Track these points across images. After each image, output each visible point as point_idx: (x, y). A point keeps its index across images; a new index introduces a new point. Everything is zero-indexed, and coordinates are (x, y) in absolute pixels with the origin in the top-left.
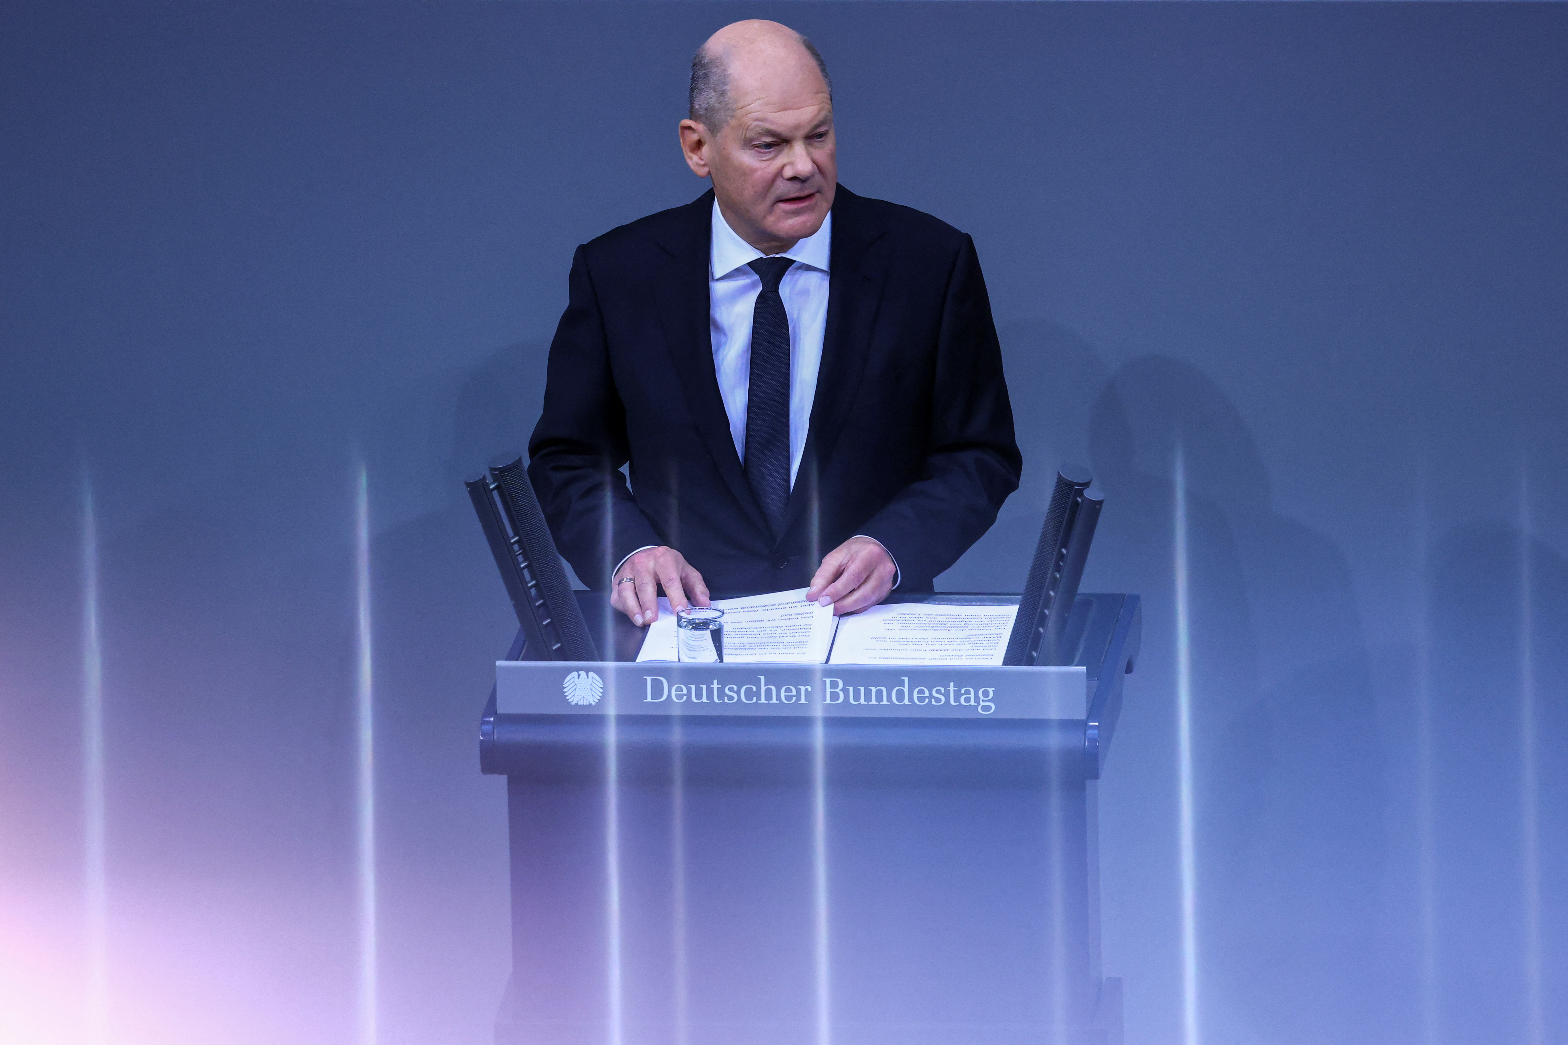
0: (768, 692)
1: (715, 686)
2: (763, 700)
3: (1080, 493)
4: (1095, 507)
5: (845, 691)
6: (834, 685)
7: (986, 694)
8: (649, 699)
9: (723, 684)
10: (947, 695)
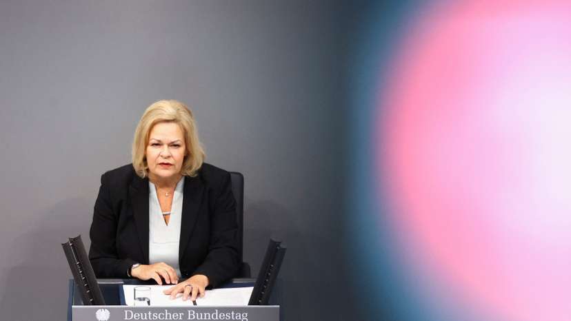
0: (168, 316)
1: (150, 314)
2: (166, 318)
3: (279, 246)
4: (284, 250)
5: (196, 315)
6: (192, 313)
7: (245, 315)
8: (126, 318)
9: (152, 313)
10: (231, 316)
